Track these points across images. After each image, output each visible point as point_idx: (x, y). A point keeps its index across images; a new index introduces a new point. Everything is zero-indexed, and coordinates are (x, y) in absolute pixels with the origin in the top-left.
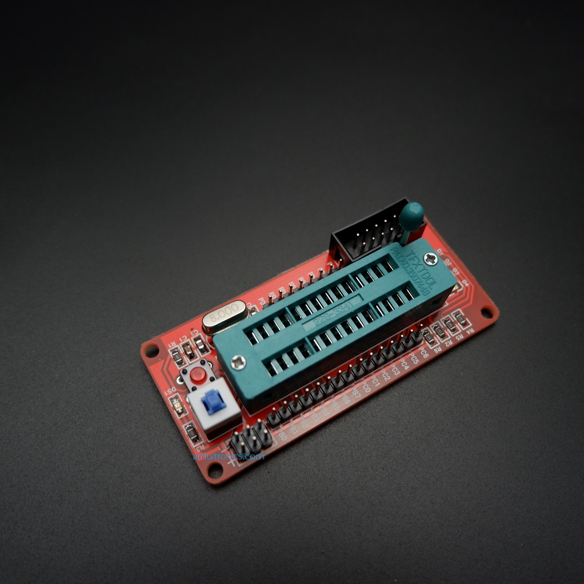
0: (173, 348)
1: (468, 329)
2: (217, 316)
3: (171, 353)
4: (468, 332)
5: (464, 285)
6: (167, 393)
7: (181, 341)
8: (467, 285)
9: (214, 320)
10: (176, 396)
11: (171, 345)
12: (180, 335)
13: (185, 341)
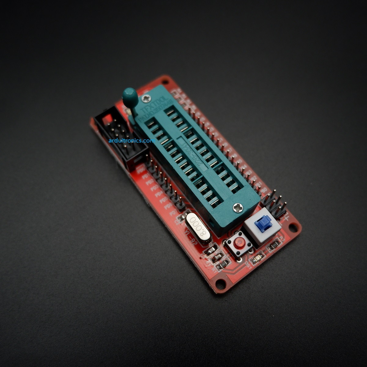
0: (217, 269)
2: (201, 231)
3: (221, 270)
7: (210, 264)
9: (204, 233)
10: (251, 261)
11: (214, 271)
12: (206, 266)
13: (210, 261)
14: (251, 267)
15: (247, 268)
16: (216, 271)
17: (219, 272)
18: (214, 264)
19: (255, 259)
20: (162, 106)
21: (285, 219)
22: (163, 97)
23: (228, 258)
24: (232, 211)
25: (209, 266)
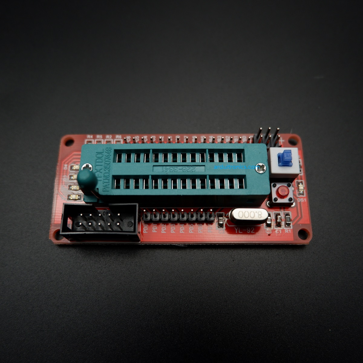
0: (288, 228)
1: (91, 139)
2: (257, 215)
3: (291, 225)
4: (92, 137)
5: (68, 167)
6: (304, 200)
7: (280, 231)
8: (66, 165)
10: (299, 195)
11: (289, 231)
12: (279, 235)
13: (277, 229)
14: (305, 199)
15: (304, 203)
16: (290, 230)
17: (292, 228)
18: (282, 227)
19: (300, 191)
20: (107, 160)
21: (281, 142)
22: (98, 153)
23: (285, 212)
24: (260, 175)
25: (280, 232)
